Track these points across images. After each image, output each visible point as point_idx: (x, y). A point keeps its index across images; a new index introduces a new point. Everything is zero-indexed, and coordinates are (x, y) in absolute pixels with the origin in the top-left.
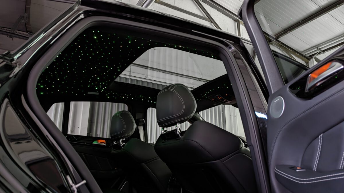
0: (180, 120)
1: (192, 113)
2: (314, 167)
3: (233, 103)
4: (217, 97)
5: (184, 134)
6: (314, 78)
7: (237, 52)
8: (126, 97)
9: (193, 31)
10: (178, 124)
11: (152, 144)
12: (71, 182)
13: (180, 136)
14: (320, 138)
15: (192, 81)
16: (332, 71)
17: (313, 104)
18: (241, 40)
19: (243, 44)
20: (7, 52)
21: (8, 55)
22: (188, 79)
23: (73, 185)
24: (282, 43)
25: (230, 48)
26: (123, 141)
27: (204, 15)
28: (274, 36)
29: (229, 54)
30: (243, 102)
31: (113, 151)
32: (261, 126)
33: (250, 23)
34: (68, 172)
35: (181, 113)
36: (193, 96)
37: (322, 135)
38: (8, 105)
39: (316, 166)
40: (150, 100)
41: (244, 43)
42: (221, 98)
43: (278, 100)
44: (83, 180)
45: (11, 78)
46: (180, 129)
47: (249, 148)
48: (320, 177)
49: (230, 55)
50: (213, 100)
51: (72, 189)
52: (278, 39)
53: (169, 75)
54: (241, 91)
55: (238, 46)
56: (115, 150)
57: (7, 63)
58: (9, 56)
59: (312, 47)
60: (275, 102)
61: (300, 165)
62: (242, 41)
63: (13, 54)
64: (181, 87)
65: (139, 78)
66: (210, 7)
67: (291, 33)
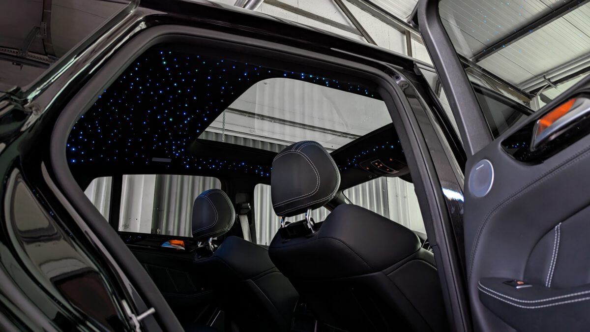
0: (313, 203)
1: (332, 191)
2: (548, 280)
3: (401, 174)
4: (374, 163)
5: (320, 227)
6: (545, 127)
7: (409, 85)
8: (217, 165)
9: (332, 49)
10: (308, 210)
11: (263, 246)
12: (128, 311)
13: (313, 232)
14: (557, 230)
15: (330, 137)
16: (576, 114)
17: (545, 172)
18: (415, 64)
19: (420, 72)
20: (15, 88)
21: (18, 93)
22: (323, 134)
23: (133, 316)
24: (484, 70)
25: (398, 78)
26: (213, 242)
27: (349, 23)
28: (470, 58)
29: (395, 88)
30: (421, 171)
31: (197, 259)
32: (452, 212)
33: (432, 34)
34: (124, 295)
35: (313, 192)
36: (334, 162)
37: (561, 225)
38: (19, 180)
39: (551, 278)
40: (260, 171)
41: (420, 69)
42: (381, 165)
43: (483, 165)
44: (149, 308)
45: (24, 132)
46: (312, 219)
47: (431, 250)
48: (559, 297)
49: (397, 90)
50: (368, 168)
51: (131, 323)
52: (477, 64)
53: (291, 127)
54: (417, 151)
55: (411, 74)
56: (200, 257)
57: (16, 108)
58: (18, 95)
59: (536, 76)
60: (477, 169)
61: (521, 277)
62: (418, 65)
63: (25, 91)
64: (313, 147)
65: (240, 133)
66: (360, 9)
67: (498, 52)
